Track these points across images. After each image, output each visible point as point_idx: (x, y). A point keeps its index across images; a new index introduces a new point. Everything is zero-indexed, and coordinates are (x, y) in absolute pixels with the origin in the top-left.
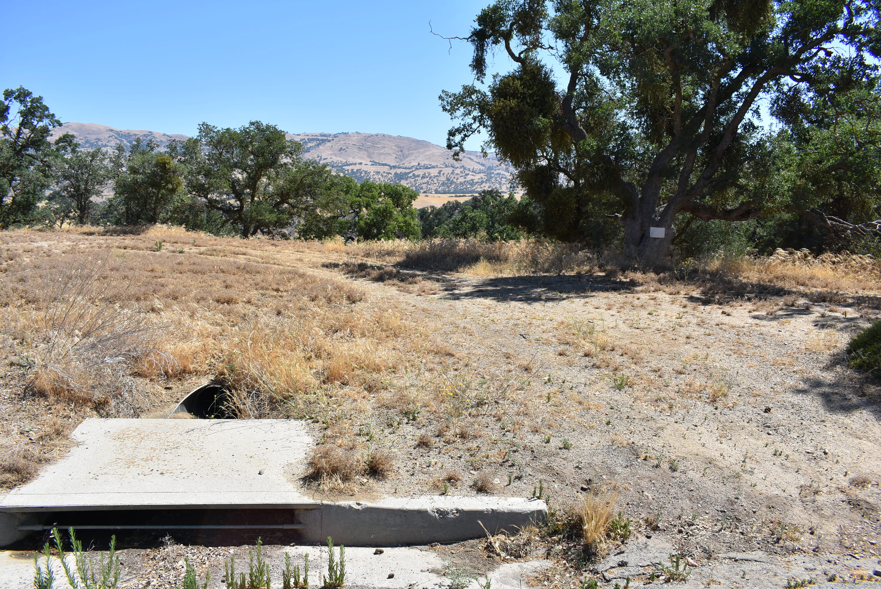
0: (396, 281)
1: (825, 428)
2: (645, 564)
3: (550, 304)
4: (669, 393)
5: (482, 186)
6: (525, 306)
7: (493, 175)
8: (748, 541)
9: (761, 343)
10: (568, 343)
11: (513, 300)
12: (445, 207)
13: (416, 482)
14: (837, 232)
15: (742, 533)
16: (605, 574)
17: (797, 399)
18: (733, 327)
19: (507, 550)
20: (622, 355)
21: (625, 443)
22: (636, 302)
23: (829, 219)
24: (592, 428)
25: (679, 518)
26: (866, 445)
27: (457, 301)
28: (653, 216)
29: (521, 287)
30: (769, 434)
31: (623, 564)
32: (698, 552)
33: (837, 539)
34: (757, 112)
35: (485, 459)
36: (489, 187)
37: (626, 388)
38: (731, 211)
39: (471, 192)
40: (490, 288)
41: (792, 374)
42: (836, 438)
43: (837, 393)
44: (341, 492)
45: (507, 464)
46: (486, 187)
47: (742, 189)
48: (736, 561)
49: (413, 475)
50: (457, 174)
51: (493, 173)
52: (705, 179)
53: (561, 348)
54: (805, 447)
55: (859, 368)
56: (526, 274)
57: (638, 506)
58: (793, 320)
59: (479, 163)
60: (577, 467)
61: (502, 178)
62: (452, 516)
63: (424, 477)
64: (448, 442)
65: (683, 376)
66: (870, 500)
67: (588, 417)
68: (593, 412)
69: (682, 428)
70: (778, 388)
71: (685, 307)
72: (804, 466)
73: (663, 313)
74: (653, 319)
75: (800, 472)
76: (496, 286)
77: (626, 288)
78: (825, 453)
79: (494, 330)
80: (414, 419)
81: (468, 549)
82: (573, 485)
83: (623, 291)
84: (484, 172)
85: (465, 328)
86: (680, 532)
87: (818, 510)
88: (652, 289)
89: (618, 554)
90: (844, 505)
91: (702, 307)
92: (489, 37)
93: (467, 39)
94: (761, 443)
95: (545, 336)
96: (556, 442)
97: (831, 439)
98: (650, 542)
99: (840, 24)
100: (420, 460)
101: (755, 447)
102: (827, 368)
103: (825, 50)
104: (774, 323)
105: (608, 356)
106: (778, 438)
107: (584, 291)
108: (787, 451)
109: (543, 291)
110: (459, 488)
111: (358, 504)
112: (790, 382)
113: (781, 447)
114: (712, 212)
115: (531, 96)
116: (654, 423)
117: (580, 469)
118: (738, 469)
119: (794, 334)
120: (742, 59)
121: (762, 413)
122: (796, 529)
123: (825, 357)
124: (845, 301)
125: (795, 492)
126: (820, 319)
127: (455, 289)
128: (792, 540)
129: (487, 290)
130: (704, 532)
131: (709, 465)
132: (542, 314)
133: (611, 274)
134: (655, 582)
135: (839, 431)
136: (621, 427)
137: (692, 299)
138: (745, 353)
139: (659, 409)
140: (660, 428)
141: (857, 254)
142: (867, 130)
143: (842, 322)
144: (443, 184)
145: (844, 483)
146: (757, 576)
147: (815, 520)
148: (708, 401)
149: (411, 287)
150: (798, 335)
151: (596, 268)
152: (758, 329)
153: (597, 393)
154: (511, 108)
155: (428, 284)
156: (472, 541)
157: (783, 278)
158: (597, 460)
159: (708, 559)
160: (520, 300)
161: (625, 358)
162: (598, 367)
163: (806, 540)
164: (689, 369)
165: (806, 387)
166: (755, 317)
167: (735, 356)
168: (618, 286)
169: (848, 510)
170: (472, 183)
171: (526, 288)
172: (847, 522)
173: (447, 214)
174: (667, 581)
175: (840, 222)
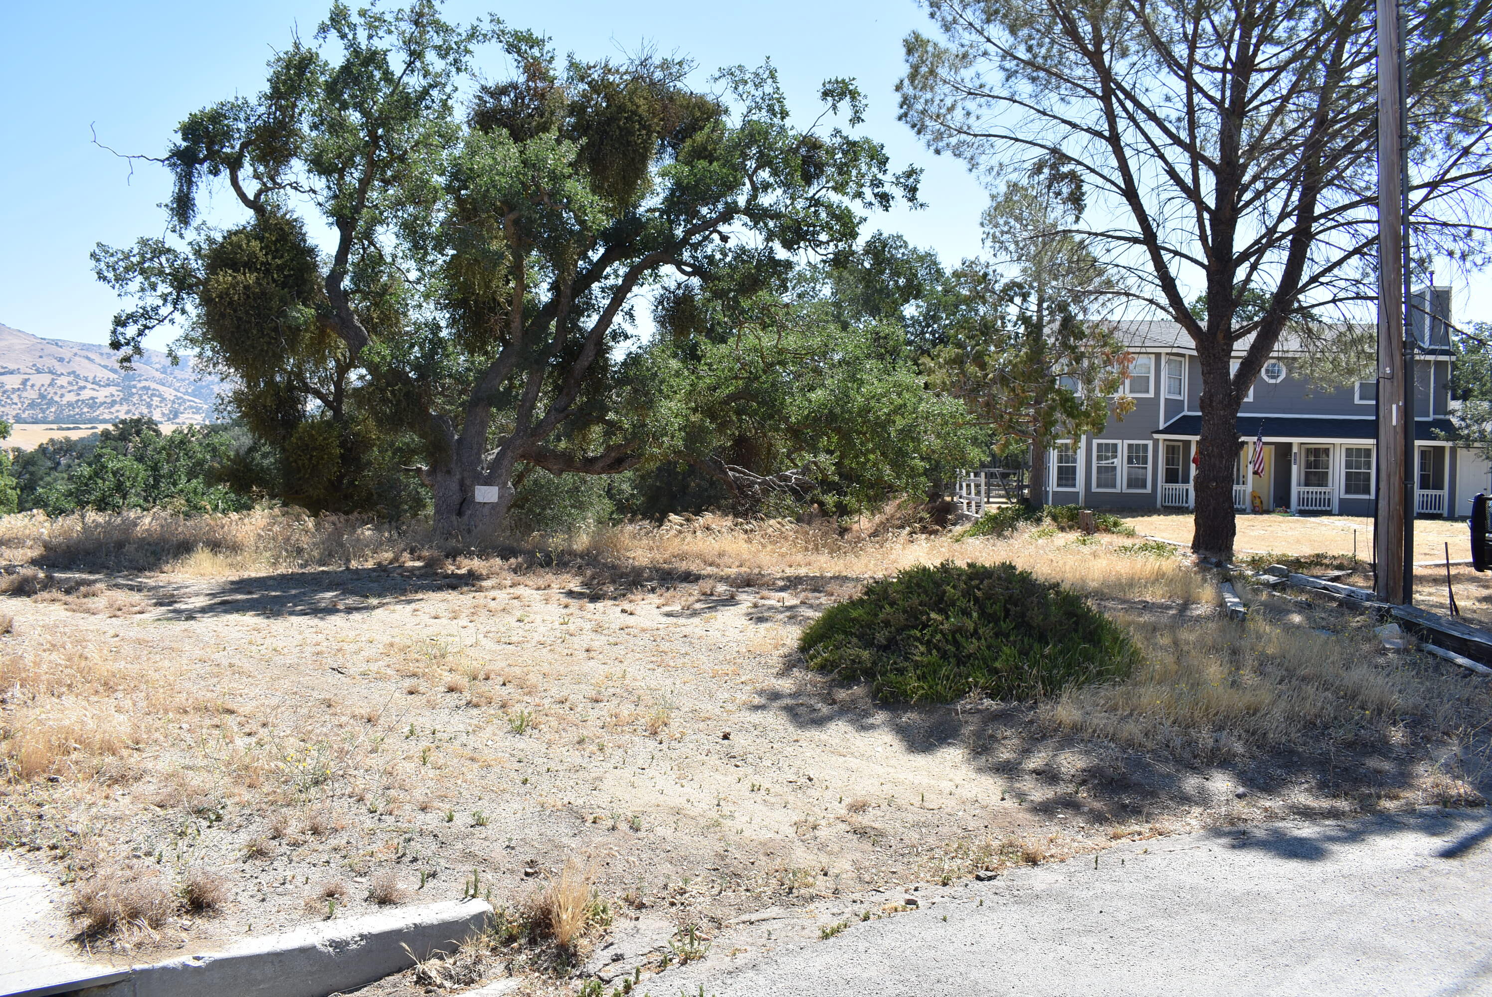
0: (56, 594)
1: (801, 750)
2: (646, 950)
3: (356, 616)
4: (591, 730)
5: (113, 410)
6: (314, 621)
7: (134, 390)
8: (758, 898)
9: (687, 649)
10: (414, 675)
11: (292, 613)
12: (42, 449)
13: (274, 910)
14: (741, 488)
15: (748, 890)
16: (601, 974)
17: (757, 717)
18: (644, 630)
19: (451, 977)
20: (504, 684)
21: (559, 803)
22: (492, 605)
23: (731, 469)
24: (504, 791)
25: (665, 887)
26: (853, 762)
27: (192, 622)
28: (479, 469)
29: (293, 592)
30: (737, 766)
31: (617, 958)
32: (705, 924)
33: (854, 875)
34: (630, 314)
35: (368, 858)
36: (127, 412)
37: (529, 731)
38: (595, 459)
39: (90, 421)
40: (240, 597)
41: (741, 686)
42: (817, 759)
43: (802, 705)
44: (157, 946)
45: (406, 860)
46: (122, 413)
47: (612, 428)
48: (752, 923)
49: (263, 900)
50: (62, 387)
51: (135, 387)
52: (557, 410)
53: (408, 683)
54: (784, 776)
55: (822, 669)
56: (290, 571)
57: (607, 883)
58: (719, 615)
59: (105, 367)
60: (508, 847)
61: (153, 395)
62: (355, 946)
63: (286, 900)
64: (295, 844)
65: (602, 705)
66: (876, 825)
67: (492, 777)
68: (497, 769)
69: (627, 773)
70: (729, 706)
71: (566, 607)
72: (791, 798)
73: (538, 619)
74: (527, 627)
75: (789, 806)
76: (250, 593)
77: (467, 585)
78: (810, 779)
79: (284, 665)
80: (219, 818)
81: (389, 990)
82: (512, 872)
83: (465, 589)
84: (117, 385)
85: (231, 665)
86: (673, 904)
87: (823, 847)
88: (509, 583)
89: (606, 947)
90: (850, 836)
91: (592, 606)
92: (201, 162)
93: (163, 161)
94: (732, 779)
95: (374, 667)
96: (462, 820)
97: (812, 761)
98: (640, 924)
99: (742, 201)
100: (264, 878)
101: (726, 785)
102: (782, 674)
103: (720, 233)
104: (696, 620)
105: (483, 687)
106: (750, 770)
107: (404, 592)
108: (766, 785)
109: (336, 596)
110: (349, 905)
111: (198, 958)
112: (742, 697)
113: (757, 780)
114: (567, 462)
115: (280, 268)
116: (586, 774)
117: (513, 848)
118: (714, 814)
119: (727, 633)
120: (605, 236)
121: (720, 740)
122: (806, 874)
123: (775, 660)
124: (774, 584)
125: (791, 832)
126: (753, 610)
127: (176, 602)
128: (807, 886)
129: (237, 601)
130: (701, 899)
131: (678, 817)
132: (352, 634)
133: (431, 564)
134: (669, 967)
135: (819, 750)
136: (545, 784)
137: (570, 594)
138: (672, 664)
139: (587, 754)
140: (597, 778)
141: (775, 518)
142: (776, 347)
143: (782, 612)
144: (32, 405)
145: (843, 812)
146: (784, 934)
147: (824, 859)
148: (647, 734)
149: (90, 602)
150: (732, 634)
151: (406, 555)
152: (678, 630)
153: (490, 743)
154: (246, 287)
155: (122, 597)
156: (391, 978)
157: (683, 557)
158: (532, 833)
159: (719, 928)
160: (303, 613)
161: (509, 688)
162: (477, 706)
163: (822, 885)
164: (606, 694)
165: (763, 701)
166: (668, 615)
167: (660, 670)
168: (454, 581)
169: (855, 840)
170: (93, 404)
171: (304, 594)
172: (858, 855)
173: (49, 464)
174: (684, 963)
175: (744, 473)
